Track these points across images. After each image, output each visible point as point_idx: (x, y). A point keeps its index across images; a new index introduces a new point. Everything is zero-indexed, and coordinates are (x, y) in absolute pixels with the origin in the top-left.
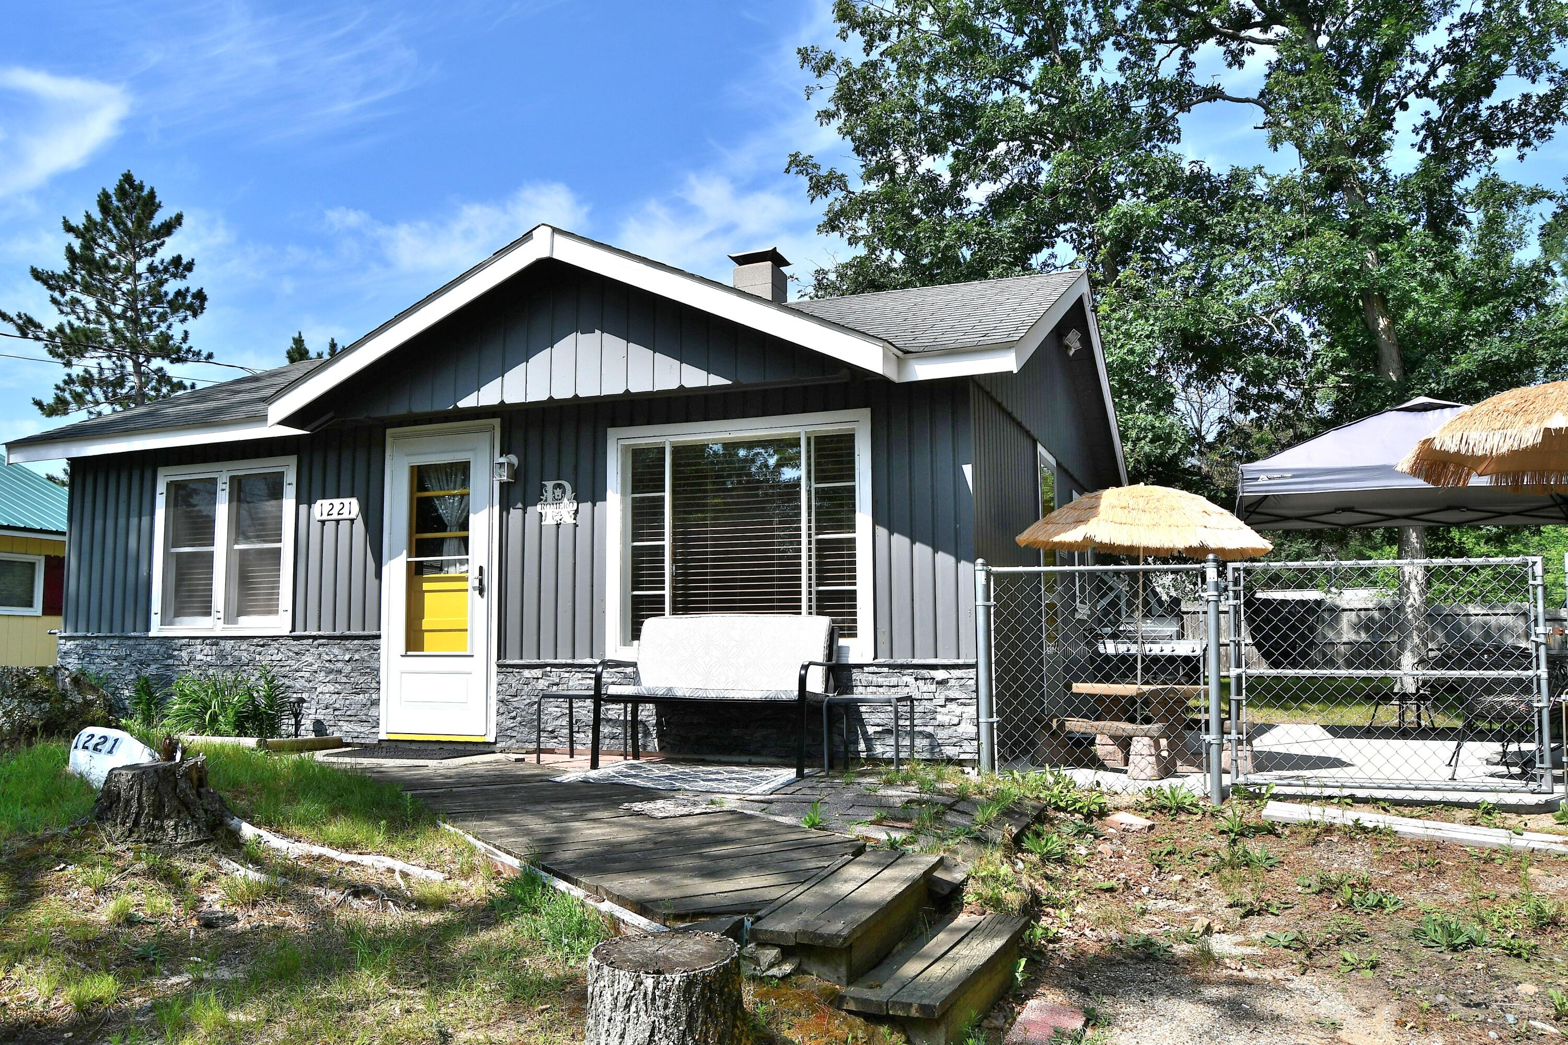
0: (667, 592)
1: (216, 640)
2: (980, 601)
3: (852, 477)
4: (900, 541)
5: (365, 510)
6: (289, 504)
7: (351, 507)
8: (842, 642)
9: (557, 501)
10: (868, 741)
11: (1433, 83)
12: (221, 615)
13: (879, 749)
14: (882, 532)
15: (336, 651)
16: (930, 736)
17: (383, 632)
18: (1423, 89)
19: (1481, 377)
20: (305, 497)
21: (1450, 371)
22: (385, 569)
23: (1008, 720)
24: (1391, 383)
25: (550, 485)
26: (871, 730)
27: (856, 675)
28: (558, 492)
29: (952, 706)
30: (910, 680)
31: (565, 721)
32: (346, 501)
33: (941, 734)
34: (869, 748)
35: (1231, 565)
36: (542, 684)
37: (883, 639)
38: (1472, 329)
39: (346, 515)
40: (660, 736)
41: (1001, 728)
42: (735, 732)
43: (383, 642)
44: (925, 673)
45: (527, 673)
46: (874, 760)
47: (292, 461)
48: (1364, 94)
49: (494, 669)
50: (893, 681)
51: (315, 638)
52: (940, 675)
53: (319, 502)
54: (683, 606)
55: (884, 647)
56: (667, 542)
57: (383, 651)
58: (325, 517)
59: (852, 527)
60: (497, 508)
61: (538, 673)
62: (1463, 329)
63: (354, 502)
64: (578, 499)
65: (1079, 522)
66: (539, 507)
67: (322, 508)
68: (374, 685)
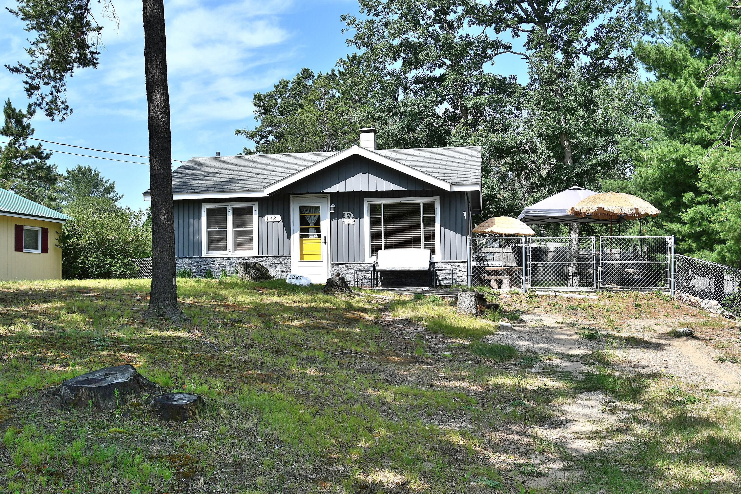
0: (383, 243)
1: (229, 258)
2: (468, 246)
3: (434, 214)
4: (447, 231)
5: (283, 219)
6: (255, 216)
7: (278, 218)
8: (433, 256)
9: (348, 218)
10: (439, 281)
11: (589, 50)
12: (231, 250)
13: (442, 283)
14: (443, 228)
15: (275, 261)
16: (455, 279)
17: (292, 254)
18: (584, 50)
19: (599, 166)
20: (261, 214)
21: (590, 163)
22: (291, 236)
23: (475, 275)
24: (568, 166)
25: (346, 213)
26: (440, 278)
27: (436, 264)
28: (349, 215)
29: (461, 272)
30: (450, 266)
31: (353, 279)
32: (276, 216)
33: (458, 279)
34: (440, 283)
35: (528, 238)
36: (345, 269)
37: (443, 255)
38: (597, 147)
39: (277, 220)
40: (382, 281)
41: (473, 277)
42: (403, 280)
43: (292, 258)
44: (454, 264)
45: (340, 266)
46: (441, 286)
47: (256, 203)
48: (564, 51)
49: (330, 265)
50: (446, 266)
51: (267, 257)
52: (458, 264)
53: (266, 216)
54: (386, 248)
55: (443, 257)
56: (382, 230)
57: (292, 260)
58: (269, 221)
59: (434, 227)
60: (329, 219)
61: (344, 266)
62: (594, 147)
63: (279, 216)
64: (355, 217)
65: (489, 226)
66: (342, 220)
67: (267, 218)
68: (289, 270)
